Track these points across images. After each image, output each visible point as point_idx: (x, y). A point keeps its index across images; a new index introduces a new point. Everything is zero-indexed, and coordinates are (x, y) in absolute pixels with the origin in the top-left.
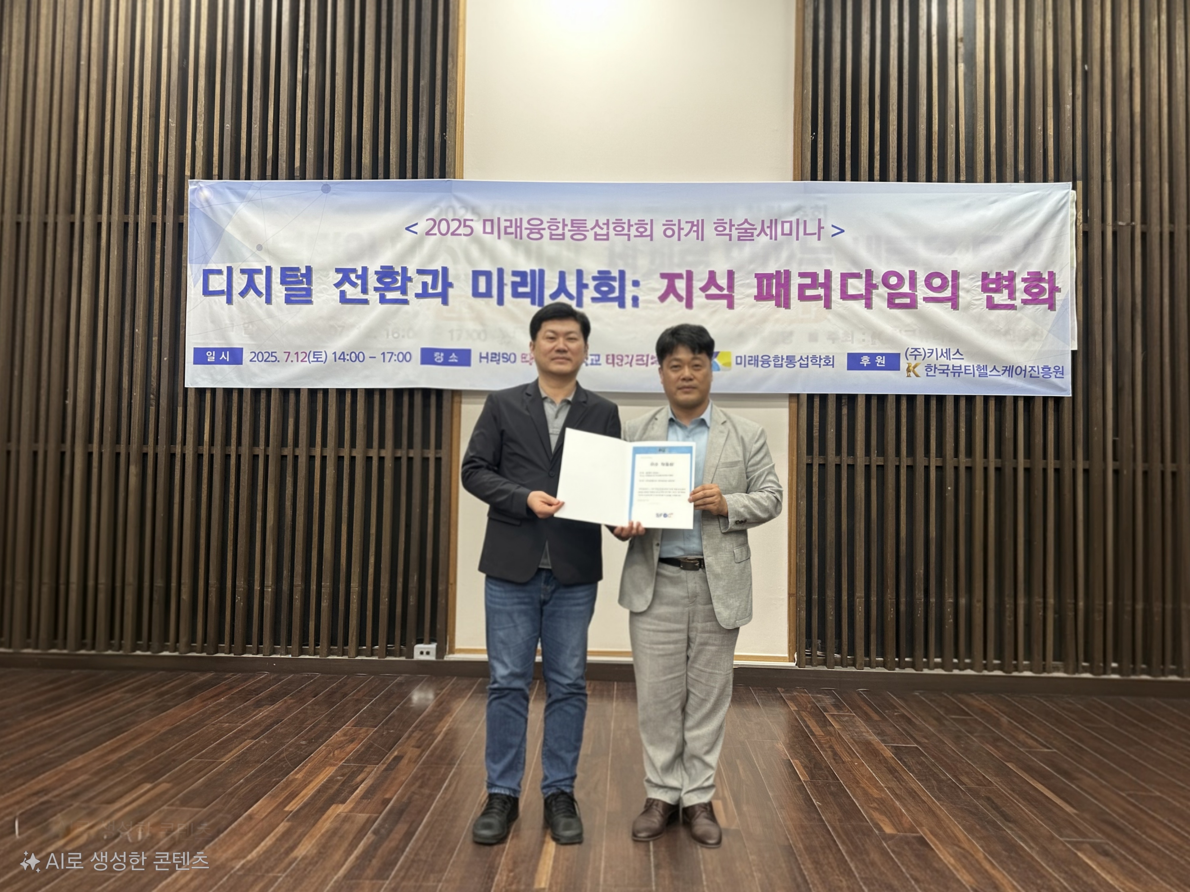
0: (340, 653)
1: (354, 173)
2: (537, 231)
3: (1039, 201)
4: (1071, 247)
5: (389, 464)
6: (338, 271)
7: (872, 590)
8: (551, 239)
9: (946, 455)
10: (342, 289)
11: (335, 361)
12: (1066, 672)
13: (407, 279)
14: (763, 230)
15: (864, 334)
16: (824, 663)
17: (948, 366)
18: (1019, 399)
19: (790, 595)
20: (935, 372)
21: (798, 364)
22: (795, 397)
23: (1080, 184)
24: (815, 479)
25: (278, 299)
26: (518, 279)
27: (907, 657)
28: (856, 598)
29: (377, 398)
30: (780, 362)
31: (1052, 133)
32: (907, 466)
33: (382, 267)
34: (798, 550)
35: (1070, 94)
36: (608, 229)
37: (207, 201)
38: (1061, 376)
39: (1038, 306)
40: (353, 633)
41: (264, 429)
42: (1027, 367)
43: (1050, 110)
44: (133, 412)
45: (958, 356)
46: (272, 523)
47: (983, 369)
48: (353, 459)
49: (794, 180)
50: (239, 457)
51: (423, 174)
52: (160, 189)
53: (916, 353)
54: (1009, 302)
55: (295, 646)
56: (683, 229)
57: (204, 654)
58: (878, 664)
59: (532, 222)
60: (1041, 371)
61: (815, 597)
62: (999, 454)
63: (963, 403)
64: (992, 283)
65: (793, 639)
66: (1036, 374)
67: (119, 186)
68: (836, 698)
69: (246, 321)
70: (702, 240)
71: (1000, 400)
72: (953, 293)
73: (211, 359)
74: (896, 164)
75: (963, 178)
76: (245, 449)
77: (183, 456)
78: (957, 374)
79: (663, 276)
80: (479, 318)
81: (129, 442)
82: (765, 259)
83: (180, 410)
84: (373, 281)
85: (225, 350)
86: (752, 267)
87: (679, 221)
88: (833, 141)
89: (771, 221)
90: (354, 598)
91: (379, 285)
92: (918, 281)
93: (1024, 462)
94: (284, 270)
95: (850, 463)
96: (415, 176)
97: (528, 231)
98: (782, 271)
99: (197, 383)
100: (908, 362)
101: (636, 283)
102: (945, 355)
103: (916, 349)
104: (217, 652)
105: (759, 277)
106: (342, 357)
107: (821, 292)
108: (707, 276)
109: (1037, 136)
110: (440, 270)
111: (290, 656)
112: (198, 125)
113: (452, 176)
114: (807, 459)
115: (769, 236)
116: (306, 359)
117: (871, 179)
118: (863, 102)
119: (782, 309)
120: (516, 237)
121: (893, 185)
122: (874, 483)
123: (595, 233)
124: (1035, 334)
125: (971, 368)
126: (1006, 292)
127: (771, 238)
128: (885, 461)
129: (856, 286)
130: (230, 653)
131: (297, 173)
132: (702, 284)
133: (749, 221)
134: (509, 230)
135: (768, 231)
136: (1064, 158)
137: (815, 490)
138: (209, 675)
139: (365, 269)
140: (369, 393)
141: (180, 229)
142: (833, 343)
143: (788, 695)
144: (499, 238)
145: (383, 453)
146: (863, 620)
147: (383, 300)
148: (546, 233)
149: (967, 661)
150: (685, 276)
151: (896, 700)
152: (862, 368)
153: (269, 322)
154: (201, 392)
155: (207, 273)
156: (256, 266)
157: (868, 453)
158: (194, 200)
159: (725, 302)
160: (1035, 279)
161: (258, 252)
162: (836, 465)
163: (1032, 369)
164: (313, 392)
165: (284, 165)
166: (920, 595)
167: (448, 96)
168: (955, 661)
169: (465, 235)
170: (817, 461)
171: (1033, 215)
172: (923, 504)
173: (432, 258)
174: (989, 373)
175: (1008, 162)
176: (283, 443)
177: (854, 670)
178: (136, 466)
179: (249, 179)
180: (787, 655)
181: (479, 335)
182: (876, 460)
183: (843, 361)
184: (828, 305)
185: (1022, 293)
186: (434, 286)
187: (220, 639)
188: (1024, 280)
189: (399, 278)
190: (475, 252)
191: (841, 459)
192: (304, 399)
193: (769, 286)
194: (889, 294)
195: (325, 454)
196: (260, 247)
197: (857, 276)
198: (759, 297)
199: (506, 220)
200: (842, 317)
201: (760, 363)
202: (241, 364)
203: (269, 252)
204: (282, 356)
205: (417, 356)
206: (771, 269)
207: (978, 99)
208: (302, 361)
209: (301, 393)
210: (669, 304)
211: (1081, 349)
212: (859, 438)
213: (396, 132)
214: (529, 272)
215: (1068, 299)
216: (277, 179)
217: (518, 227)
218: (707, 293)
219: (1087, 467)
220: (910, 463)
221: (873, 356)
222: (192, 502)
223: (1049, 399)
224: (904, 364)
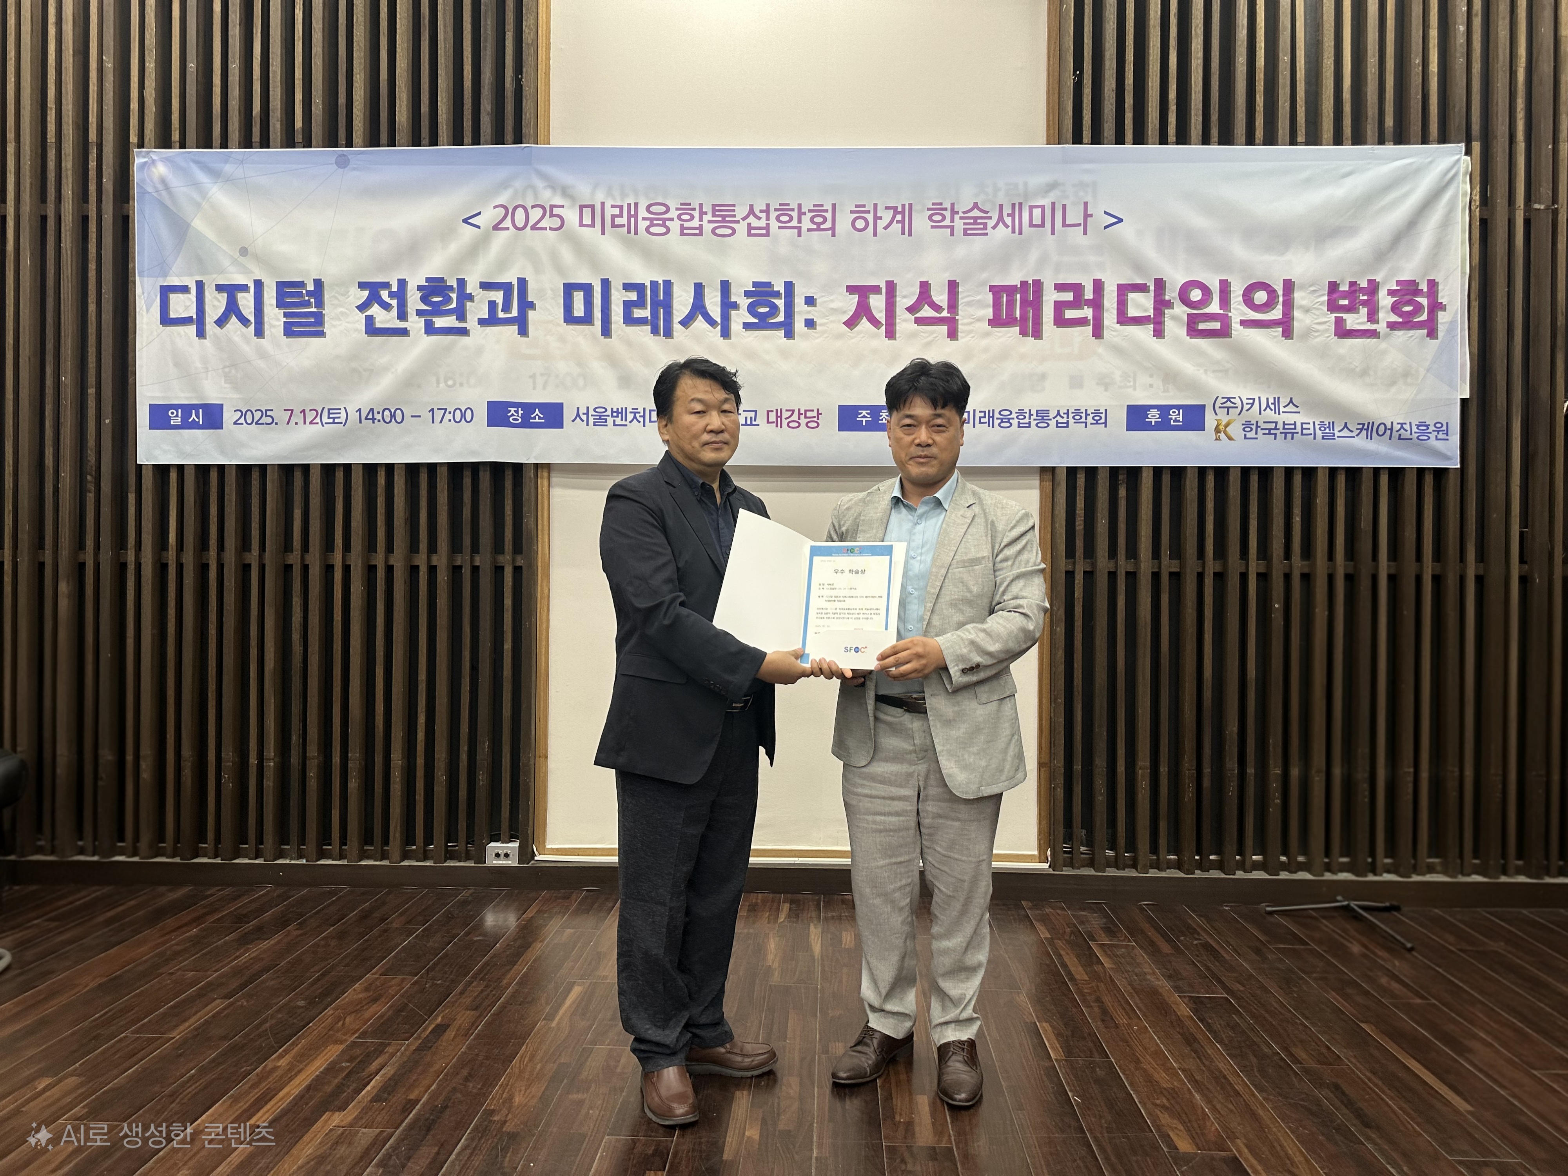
0: (378, 855)
1: (384, 137)
2: (660, 222)
3: (1416, 172)
4: (1463, 243)
5: (443, 577)
6: (362, 286)
7: (1162, 756)
8: (682, 234)
9: (1272, 556)
10: (368, 313)
11: (360, 422)
12: (1445, 873)
13: (465, 297)
14: (1001, 219)
15: (1151, 376)
16: (1091, 863)
17: (1276, 423)
18: (1382, 472)
19: (1041, 764)
20: (1256, 433)
21: (1053, 423)
22: (1048, 473)
23: (1476, 146)
24: (1078, 593)
25: (273, 330)
26: (633, 296)
27: (1213, 854)
28: (1138, 768)
29: (424, 477)
30: (1027, 420)
31: (1436, 70)
32: (1215, 574)
33: (428, 280)
34: (1053, 699)
35: (1465, 9)
36: (768, 219)
37: (163, 181)
38: (1444, 437)
39: (1411, 333)
40: (396, 827)
41: (257, 526)
42: (1395, 424)
43: (1434, 33)
44: (60, 501)
45: (1291, 408)
46: (272, 666)
47: (1329, 427)
48: (390, 569)
49: (1048, 143)
50: (221, 567)
51: (489, 138)
52: (93, 164)
53: (1228, 404)
54: (1369, 326)
55: (310, 846)
56: (881, 218)
57: (177, 860)
58: (1170, 865)
59: (653, 209)
60: (1415, 429)
61: (1078, 767)
62: (1351, 553)
63: (1298, 479)
64: (1344, 298)
65: (1046, 828)
66: (1406, 435)
67: (31, 160)
68: (1107, 916)
69: (227, 364)
70: (910, 234)
71: (1353, 473)
72: (1284, 314)
73: (176, 421)
74: (1200, 118)
75: (1301, 138)
76: (230, 556)
77: (139, 566)
78: (1289, 436)
79: (851, 289)
80: (575, 356)
81: (56, 547)
82: (1004, 260)
83: (132, 498)
84: (414, 301)
85: (196, 407)
86: (984, 276)
87: (876, 205)
88: (1107, 83)
89: (1013, 205)
90: (397, 775)
91: (424, 307)
92: (1232, 295)
93: (1389, 566)
94: (281, 285)
95: (1130, 569)
96: (476, 141)
97: (648, 223)
98: (1030, 282)
99: (155, 458)
100: (1217, 417)
101: (810, 301)
102: (1272, 407)
103: (1229, 399)
104: (197, 856)
105: (996, 290)
106: (370, 416)
107: (1087, 312)
108: (918, 290)
109: (1413, 75)
110: (515, 283)
111: (304, 861)
112: (147, 64)
113: (531, 141)
114: (1067, 564)
115: (1010, 228)
116: (318, 420)
117: (1163, 141)
118: (1152, 22)
119: (1031, 339)
120: (629, 232)
121: (1195, 149)
122: (1165, 599)
123: (749, 224)
124: (1406, 374)
125: (1311, 426)
126: (1364, 311)
127: (1013, 232)
128: (1182, 566)
129: (1141, 304)
130: (216, 857)
131: (299, 138)
132: (910, 302)
133: (980, 205)
134: (618, 221)
135: (1008, 221)
136: (1454, 106)
137: (1078, 610)
138: (184, 890)
139: (402, 283)
140: (412, 469)
141: (124, 225)
142: (1106, 390)
143: (1036, 913)
144: (603, 233)
145: (435, 561)
146: (1147, 801)
147: (430, 329)
148: (675, 226)
149: (1301, 859)
150: (884, 291)
151: (1195, 920)
152: (1148, 427)
153: (261, 364)
154: (162, 470)
155: (166, 291)
156: (240, 280)
157: (1156, 554)
158: (143, 181)
159: (944, 329)
160: (1407, 291)
161: (242, 259)
162: (1109, 573)
163: (1402, 427)
164: (328, 469)
165: (278, 126)
166: (1232, 764)
167: (525, 18)
168: (1283, 859)
169: (551, 229)
170: (1081, 567)
171: (1406, 196)
172: (1237, 630)
173: (503, 264)
174: (1337, 434)
175: (1370, 113)
176: (287, 546)
177: (1133, 873)
178: (68, 582)
179: (226, 148)
180: (1036, 853)
181: (575, 381)
182: (1168, 565)
183: (1121, 417)
184: (1098, 333)
185: (1387, 312)
186: (507, 308)
187: (201, 837)
188: (1391, 293)
189: (454, 296)
190: (567, 255)
191: (1116, 563)
192: (315, 479)
193: (1011, 304)
194: (1189, 315)
195: (348, 563)
196: (244, 252)
197: (1141, 288)
198: (996, 322)
199: (613, 206)
200: (1117, 350)
201: (997, 422)
202: (222, 428)
203: (257, 259)
204: (281, 416)
205: (482, 413)
206: (1014, 280)
207: (1325, 18)
208: (311, 423)
209: (312, 471)
210: (860, 332)
211: (1475, 396)
212: (1143, 533)
213: (447, 73)
214: (648, 284)
215: (1456, 321)
216: (268, 147)
217: (633, 216)
218: (917, 315)
219: (1481, 572)
220: (1218, 569)
221: (1164, 410)
222: (153, 635)
223: (1427, 472)
224: (1210, 421)
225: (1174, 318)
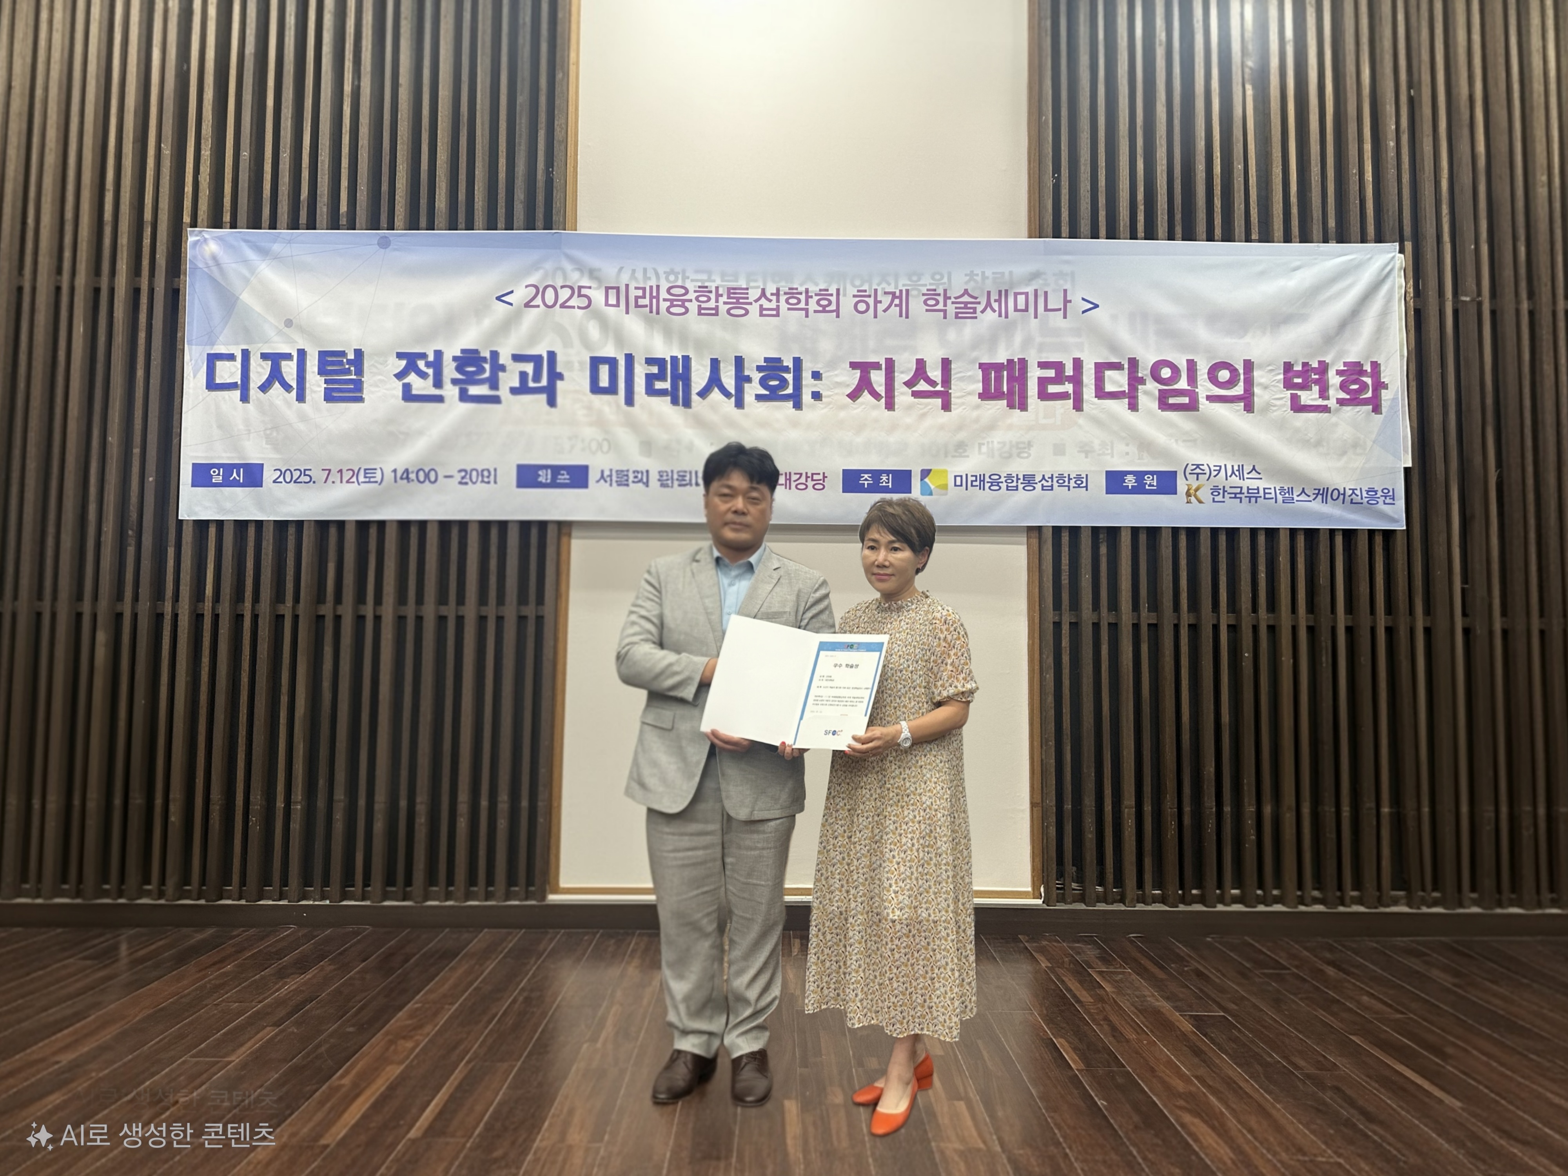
0: (401, 896)
1: (423, 221)
2: (680, 303)
3: (1357, 267)
4: (1400, 330)
5: (469, 626)
6: (400, 356)
7: (1145, 795)
8: (700, 314)
9: (1240, 610)
10: (406, 381)
11: (396, 481)
12: (1410, 905)
13: (498, 368)
14: (988, 304)
15: (1127, 445)
16: (1082, 899)
17: (1241, 488)
18: (1336, 533)
19: (1033, 805)
20: (1224, 497)
21: (1038, 487)
22: (1035, 531)
23: (1408, 245)
24: (1065, 643)
25: (313, 395)
26: (655, 370)
27: (1196, 889)
28: (1123, 807)
29: (455, 533)
30: (1014, 484)
31: (1371, 179)
32: (1189, 625)
33: (463, 351)
34: (1043, 742)
35: (1393, 127)
36: (778, 301)
37: (214, 258)
38: (1391, 501)
39: (1358, 408)
41: (292, 578)
42: (1347, 489)
43: (1368, 147)
44: (102, 553)
45: (1254, 475)
46: (302, 711)
47: (1288, 492)
48: (420, 620)
49: (1030, 237)
50: (255, 617)
51: (521, 223)
52: (147, 241)
53: (1197, 470)
54: (1320, 402)
55: (335, 888)
56: (880, 302)
57: (202, 902)
58: (1155, 900)
59: (673, 291)
60: (1365, 494)
61: (1068, 807)
62: (1311, 607)
63: (1262, 539)
64: (1298, 377)
65: (1039, 866)
66: (1358, 499)
67: (88, 237)
68: (1101, 948)
69: (269, 426)
70: (907, 317)
71: (1311, 534)
72: (1245, 390)
73: (218, 479)
74: (1166, 217)
75: (1254, 236)
76: (264, 607)
77: (175, 616)
78: (1253, 500)
79: (854, 365)
80: (600, 422)
81: (95, 597)
82: (993, 342)
83: (171, 551)
84: (450, 371)
85: (237, 466)
86: (975, 354)
87: (876, 291)
88: (1082, 185)
89: (1000, 292)
90: (421, 818)
91: (459, 376)
92: (1199, 373)
93: (1346, 619)
94: (323, 354)
95: (1113, 621)
96: (509, 226)
97: (668, 304)
98: (1016, 360)
99: (196, 514)
100: (1188, 483)
101: (816, 376)
102: (1237, 473)
103: (1198, 466)
104: (221, 899)
105: (985, 368)
106: (405, 476)
107: (1069, 387)
108: (915, 367)
109: (1351, 182)
110: (545, 356)
111: (328, 902)
112: (203, 152)
113: (561, 227)
114: (1054, 615)
115: (997, 313)
116: (354, 479)
117: (1133, 236)
118: (1121, 133)
119: (1017, 412)
120: (651, 312)
121: (1162, 244)
122: (1144, 648)
123: (761, 306)
124: (1355, 445)
125: (1272, 491)
126: (1316, 389)
127: (1000, 315)
128: (1159, 617)
129: (1117, 381)
130: (240, 899)
131: (343, 221)
132: (907, 377)
133: (970, 291)
134: (641, 302)
135: (996, 306)
136: (1388, 210)
137: (1066, 659)
138: (210, 931)
139: (439, 354)
140: (445, 526)
141: (175, 297)
142: (1086, 457)
143: (1035, 945)
144: (627, 312)
145: (463, 611)
146: (1134, 838)
147: (464, 397)
148: (693, 307)
149: (1275, 892)
150: (883, 367)
151: (1183, 949)
152: (1126, 491)
153: (301, 427)
154: (202, 526)
156: (284, 349)
157: (1136, 607)
158: (195, 257)
159: (939, 401)
160: (1353, 371)
161: (286, 330)
162: (1093, 624)
163: (1353, 493)
164: (363, 526)
165: (325, 209)
166: (1210, 803)
167: (556, 118)
168: (1259, 892)
169: (579, 308)
170: (1066, 620)
171: (1350, 287)
172: (1211, 677)
173: (533, 338)
174: (1296, 498)
175: (1315, 215)
176: (320, 598)
177: (1122, 907)
178: (106, 632)
179: (275, 229)
180: (1030, 889)
181: (600, 446)
183: (1099, 482)
184: (1078, 406)
185: (1337, 390)
186: (537, 377)
187: (226, 879)
188: (1339, 373)
189: (487, 366)
190: (594, 331)
191: (1099, 615)
192: (350, 535)
193: (999, 379)
194: (1160, 390)
195: (379, 614)
196: (289, 323)
197: (1117, 366)
198: (985, 395)
199: (636, 288)
200: (1096, 421)
201: (987, 485)
202: (261, 486)
203: (302, 330)
204: (318, 474)
205: (511, 476)
206: (1001, 357)
207: (1273, 132)
208: (347, 482)
209: (347, 526)
210: (862, 404)
211: (1417, 465)
212: (1123, 587)
213: (483, 166)
214: (668, 359)
215: (1398, 398)
216: (315, 229)
217: (654, 297)
218: (914, 389)
219: (1428, 625)
220: (1192, 621)
221: (1140, 475)
222: (187, 683)
223: (1376, 533)
224: (1182, 485)
225: (1146, 393)
